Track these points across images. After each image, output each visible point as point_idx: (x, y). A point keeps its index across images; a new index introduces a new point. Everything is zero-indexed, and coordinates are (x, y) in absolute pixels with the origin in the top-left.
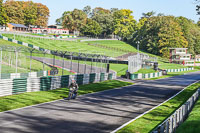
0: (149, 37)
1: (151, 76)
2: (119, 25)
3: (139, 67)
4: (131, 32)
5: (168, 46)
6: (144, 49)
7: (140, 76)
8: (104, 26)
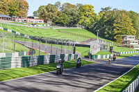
0: (106, 27)
2: (83, 17)
4: (93, 22)
5: (121, 34)
7: (99, 57)
8: (71, 17)
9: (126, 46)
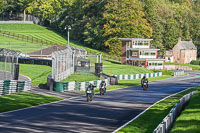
0: (87, 19)
6: (78, 38)
7: (71, 86)
9: (130, 63)
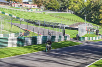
0: (93, 12)
1: (94, 39)
2: (72, 3)
3: (85, 33)
4: (81, 8)
6: (89, 20)
7: (86, 39)
8: (62, 3)
